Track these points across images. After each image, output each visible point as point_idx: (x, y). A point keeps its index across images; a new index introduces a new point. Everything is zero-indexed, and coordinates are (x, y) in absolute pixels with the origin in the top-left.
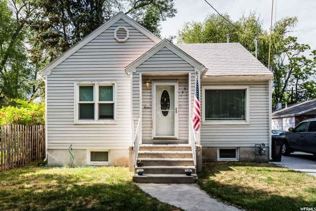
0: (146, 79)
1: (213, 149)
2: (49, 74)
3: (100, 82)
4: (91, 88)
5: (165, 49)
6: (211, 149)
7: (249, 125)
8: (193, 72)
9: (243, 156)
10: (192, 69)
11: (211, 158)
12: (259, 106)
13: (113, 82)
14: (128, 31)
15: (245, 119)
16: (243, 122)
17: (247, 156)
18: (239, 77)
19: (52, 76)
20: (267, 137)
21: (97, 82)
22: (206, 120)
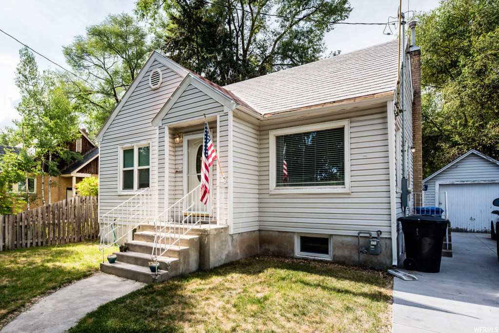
0: (176, 132)
1: (288, 235)
2: (101, 140)
3: (138, 144)
4: (132, 151)
5: (191, 87)
6: (284, 235)
7: (348, 194)
8: (222, 113)
9: (339, 253)
10: (220, 109)
11: (283, 250)
12: (369, 156)
13: (148, 142)
14: (161, 73)
15: (343, 184)
16: (337, 189)
17: (347, 253)
18: (325, 106)
19: (104, 142)
20: (386, 217)
21: (135, 144)
22: (277, 186)
